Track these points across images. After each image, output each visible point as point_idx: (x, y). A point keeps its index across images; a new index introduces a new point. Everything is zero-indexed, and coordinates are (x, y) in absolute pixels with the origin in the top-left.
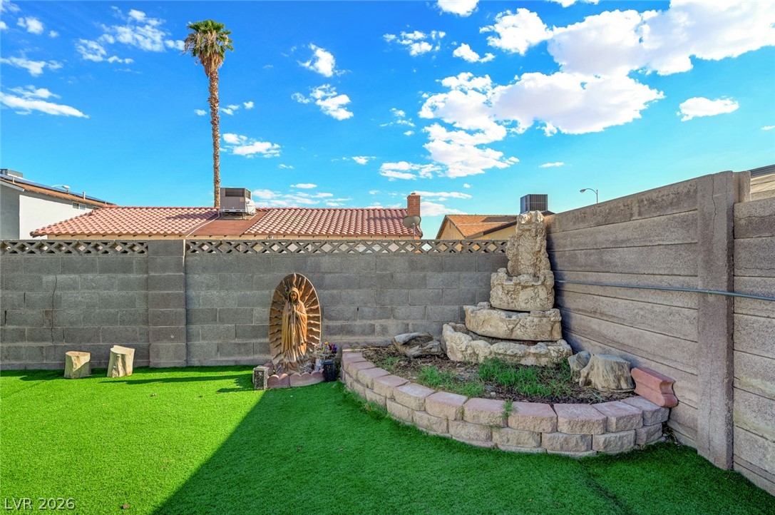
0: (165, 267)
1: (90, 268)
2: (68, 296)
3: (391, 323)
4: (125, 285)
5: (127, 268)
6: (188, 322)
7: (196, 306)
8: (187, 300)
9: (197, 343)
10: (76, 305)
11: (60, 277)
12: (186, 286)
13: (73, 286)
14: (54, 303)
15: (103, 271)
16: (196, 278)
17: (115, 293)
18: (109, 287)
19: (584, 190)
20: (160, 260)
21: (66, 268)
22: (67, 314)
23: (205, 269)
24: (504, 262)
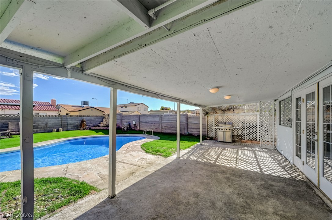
0: (64, 118)
1: (53, 119)
2: (49, 122)
3: (92, 125)
4: (58, 121)
5: (58, 119)
6: (67, 125)
7: (68, 123)
8: (67, 123)
9: (68, 128)
10: (51, 123)
11: (48, 120)
12: (67, 121)
13: (50, 121)
14: (47, 123)
15: (55, 119)
16: (68, 120)
17: (57, 122)
18: (55, 121)
19: (93, 99)
20: (64, 117)
21: (49, 118)
22: (49, 125)
23: (69, 119)
24: (104, 118)
